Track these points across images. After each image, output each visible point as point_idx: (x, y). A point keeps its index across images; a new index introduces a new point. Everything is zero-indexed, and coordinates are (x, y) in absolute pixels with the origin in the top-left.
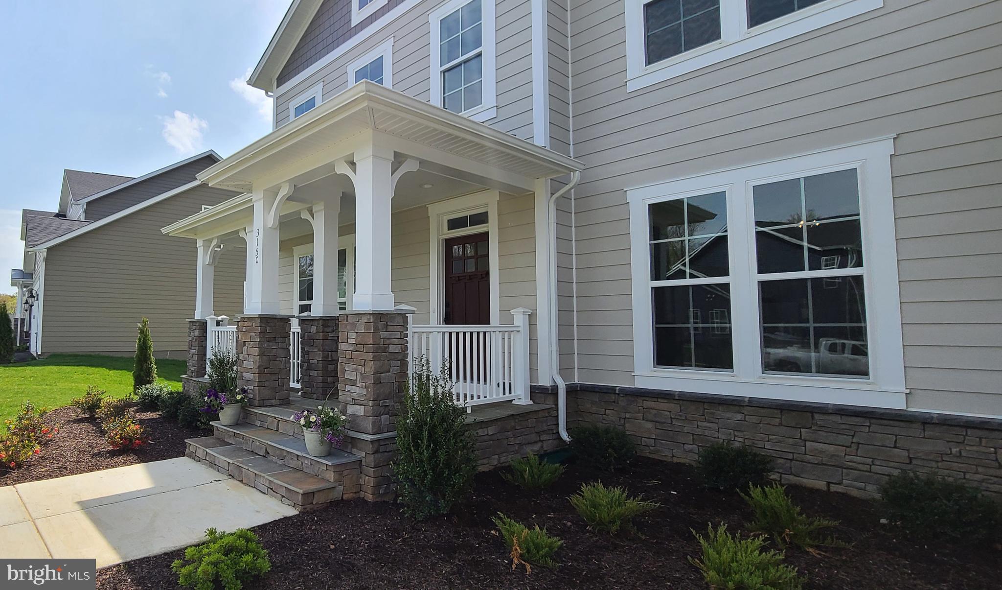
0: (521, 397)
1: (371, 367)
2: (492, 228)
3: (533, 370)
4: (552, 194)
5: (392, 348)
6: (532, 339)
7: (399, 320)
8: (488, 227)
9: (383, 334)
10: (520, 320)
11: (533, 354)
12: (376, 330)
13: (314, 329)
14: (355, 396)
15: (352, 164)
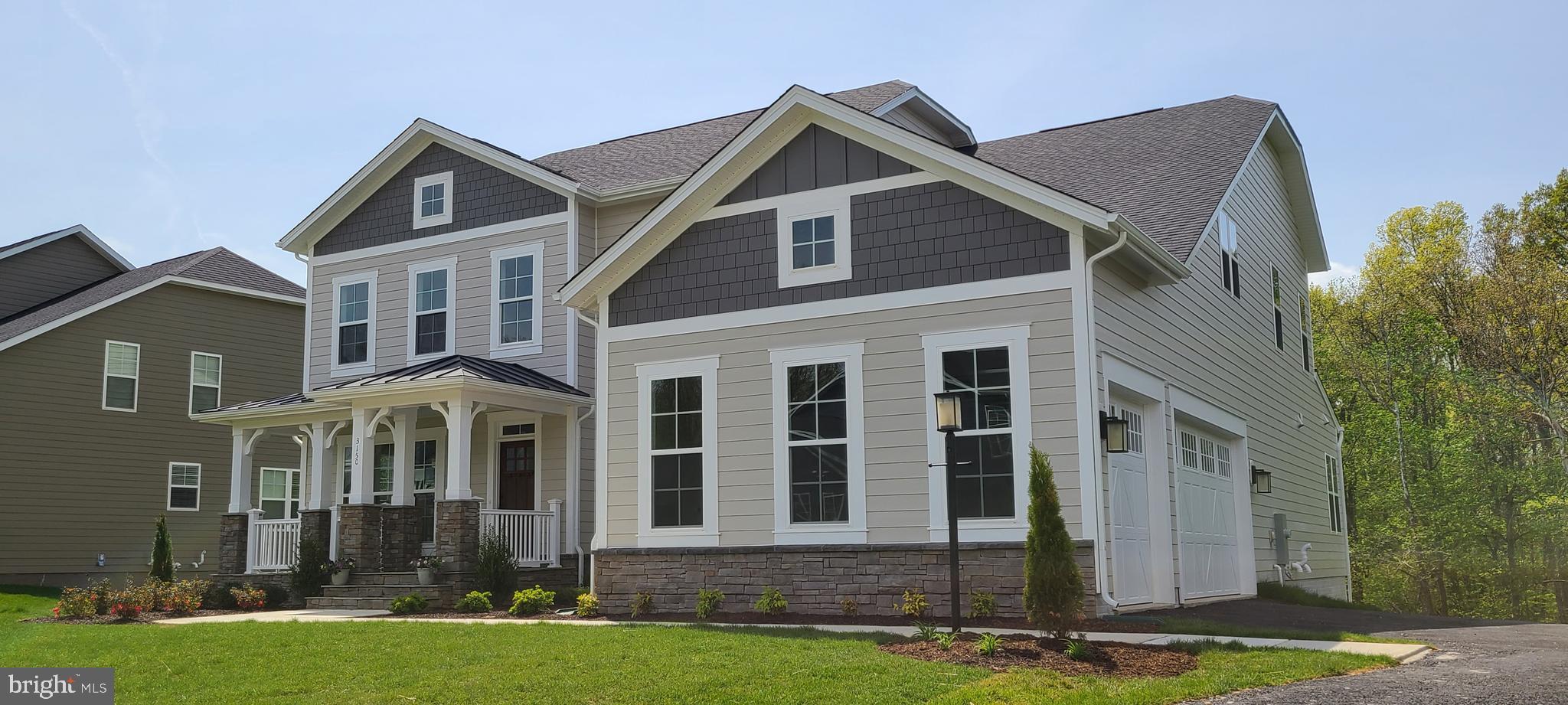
0: (554, 562)
1: (459, 532)
2: (537, 436)
3: (562, 543)
4: (579, 417)
5: (470, 522)
6: (563, 522)
7: (475, 505)
8: (534, 436)
9: (466, 514)
10: (553, 507)
11: (562, 532)
12: (462, 511)
13: (396, 516)
14: (448, 551)
15: (444, 405)
